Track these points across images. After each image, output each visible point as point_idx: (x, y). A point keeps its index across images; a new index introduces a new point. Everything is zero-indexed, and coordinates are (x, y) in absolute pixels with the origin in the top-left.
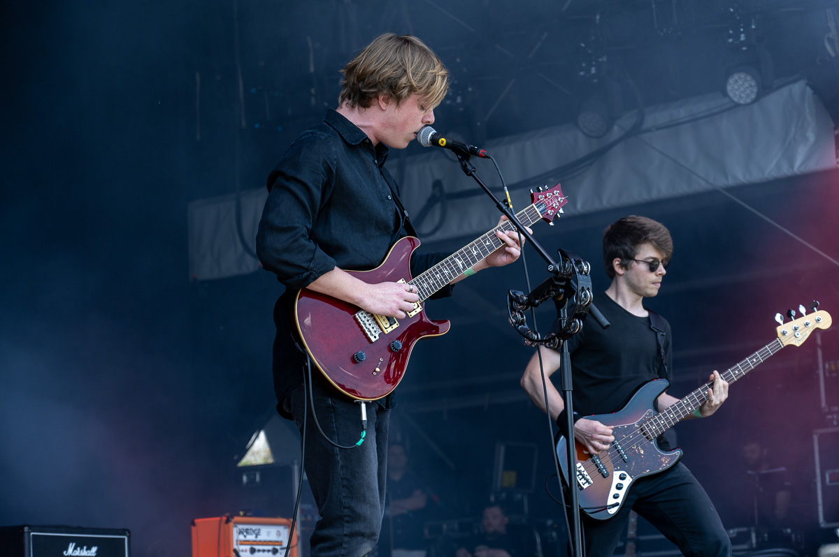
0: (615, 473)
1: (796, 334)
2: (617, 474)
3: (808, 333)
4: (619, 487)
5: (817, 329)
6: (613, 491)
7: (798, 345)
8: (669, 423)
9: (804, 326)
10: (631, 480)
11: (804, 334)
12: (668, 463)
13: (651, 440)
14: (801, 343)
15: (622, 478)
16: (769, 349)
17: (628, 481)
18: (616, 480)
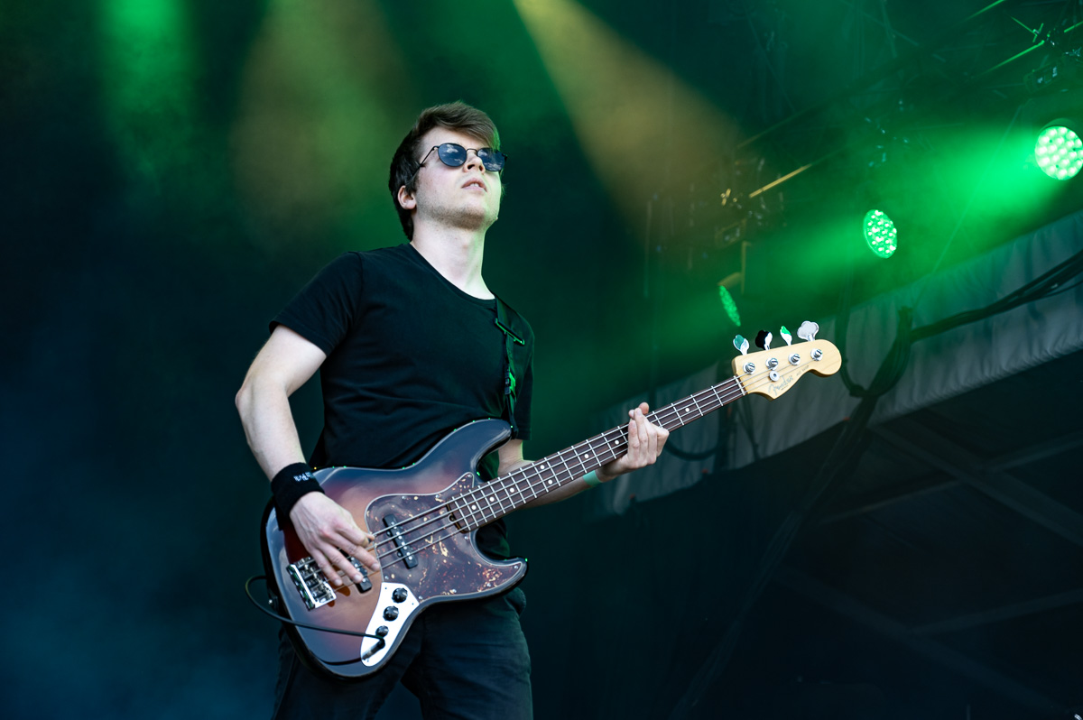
0: (384, 585)
1: (772, 376)
2: (388, 590)
3: (795, 376)
4: (390, 616)
5: (813, 371)
6: (377, 621)
7: (774, 396)
8: (506, 502)
9: (787, 363)
10: (417, 604)
11: (786, 377)
12: (498, 581)
13: (465, 532)
14: (780, 393)
15: (399, 598)
16: (717, 395)
17: (410, 606)
18: (385, 601)
